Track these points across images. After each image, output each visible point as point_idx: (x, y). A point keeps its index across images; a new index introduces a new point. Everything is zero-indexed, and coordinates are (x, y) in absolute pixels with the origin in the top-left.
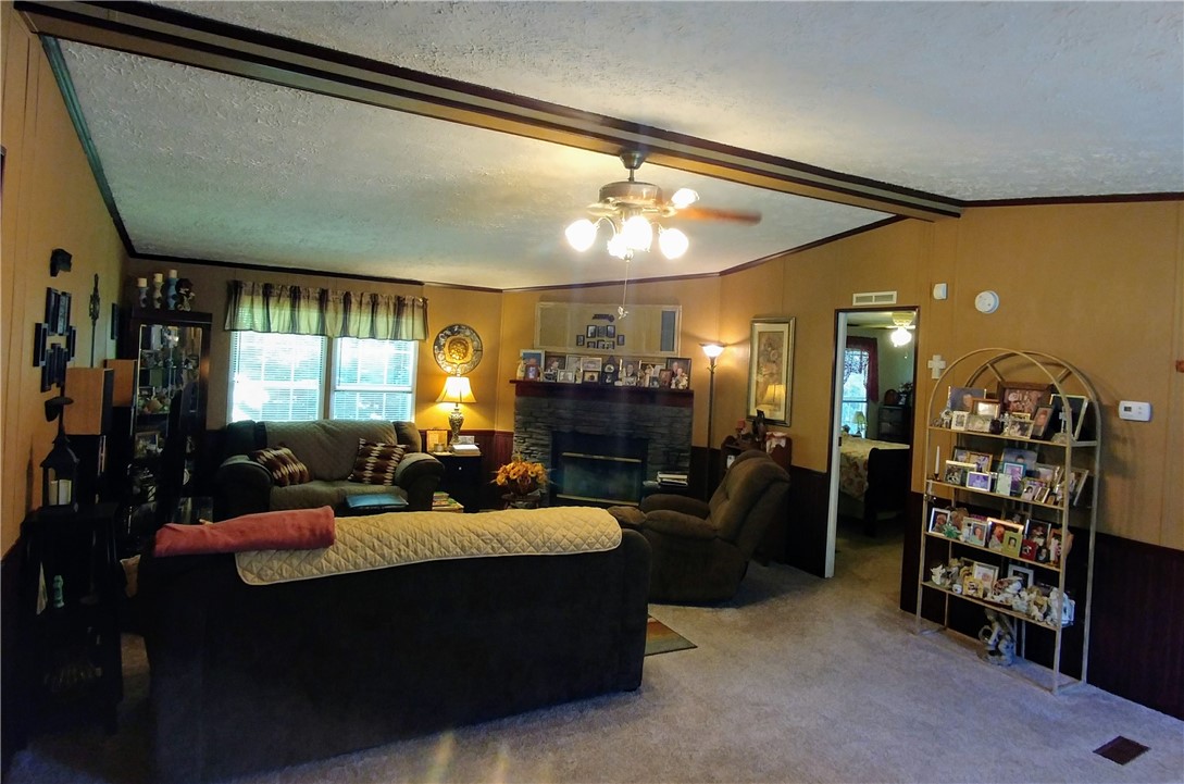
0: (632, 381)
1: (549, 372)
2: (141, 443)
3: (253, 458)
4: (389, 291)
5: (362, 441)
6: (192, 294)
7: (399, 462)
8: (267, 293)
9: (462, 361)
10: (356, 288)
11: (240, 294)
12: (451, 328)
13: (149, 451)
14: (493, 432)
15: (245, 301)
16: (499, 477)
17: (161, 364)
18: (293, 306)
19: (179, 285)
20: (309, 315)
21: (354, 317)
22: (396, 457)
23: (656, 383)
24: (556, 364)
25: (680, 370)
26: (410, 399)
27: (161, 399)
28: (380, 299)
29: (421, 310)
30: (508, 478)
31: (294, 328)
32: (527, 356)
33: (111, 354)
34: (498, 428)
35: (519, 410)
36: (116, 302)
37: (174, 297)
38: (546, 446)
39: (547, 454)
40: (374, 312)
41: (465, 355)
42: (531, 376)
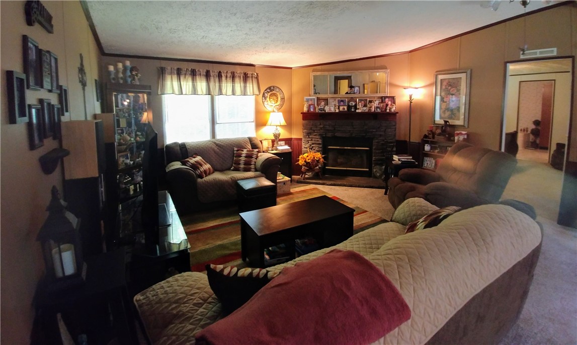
0: (366, 109)
1: (320, 107)
2: (121, 159)
3: (184, 163)
4: (239, 70)
5: (235, 149)
6: (139, 75)
7: (256, 159)
8: (179, 73)
9: (276, 104)
10: (223, 68)
11: (165, 74)
12: (270, 88)
13: (126, 164)
14: (292, 139)
15: (168, 78)
16: (300, 161)
17: (127, 115)
18: (193, 80)
19: (132, 70)
20: (202, 85)
21: (224, 84)
22: (254, 156)
23: (378, 110)
24: (323, 103)
25: (390, 103)
26: (253, 124)
27: (129, 134)
28: (236, 74)
29: (256, 79)
30: (305, 161)
31: (195, 92)
32: (308, 100)
33: (98, 111)
34: (294, 136)
35: (305, 127)
36: (97, 79)
37: (130, 77)
38: (319, 144)
39: (321, 148)
40: (233, 81)
41: (277, 102)
42: (312, 110)
